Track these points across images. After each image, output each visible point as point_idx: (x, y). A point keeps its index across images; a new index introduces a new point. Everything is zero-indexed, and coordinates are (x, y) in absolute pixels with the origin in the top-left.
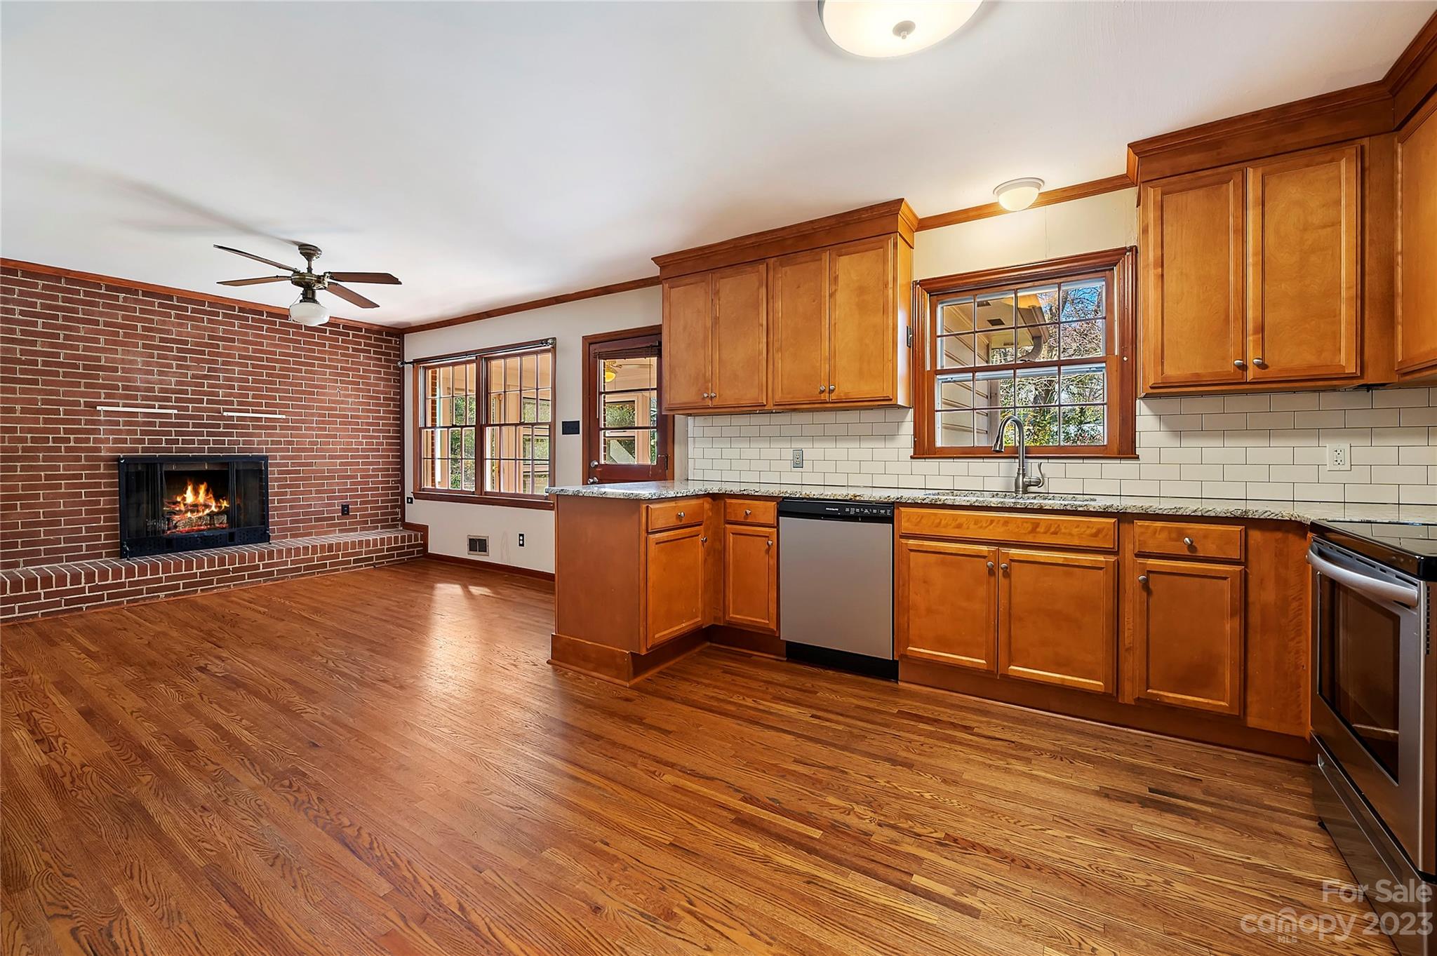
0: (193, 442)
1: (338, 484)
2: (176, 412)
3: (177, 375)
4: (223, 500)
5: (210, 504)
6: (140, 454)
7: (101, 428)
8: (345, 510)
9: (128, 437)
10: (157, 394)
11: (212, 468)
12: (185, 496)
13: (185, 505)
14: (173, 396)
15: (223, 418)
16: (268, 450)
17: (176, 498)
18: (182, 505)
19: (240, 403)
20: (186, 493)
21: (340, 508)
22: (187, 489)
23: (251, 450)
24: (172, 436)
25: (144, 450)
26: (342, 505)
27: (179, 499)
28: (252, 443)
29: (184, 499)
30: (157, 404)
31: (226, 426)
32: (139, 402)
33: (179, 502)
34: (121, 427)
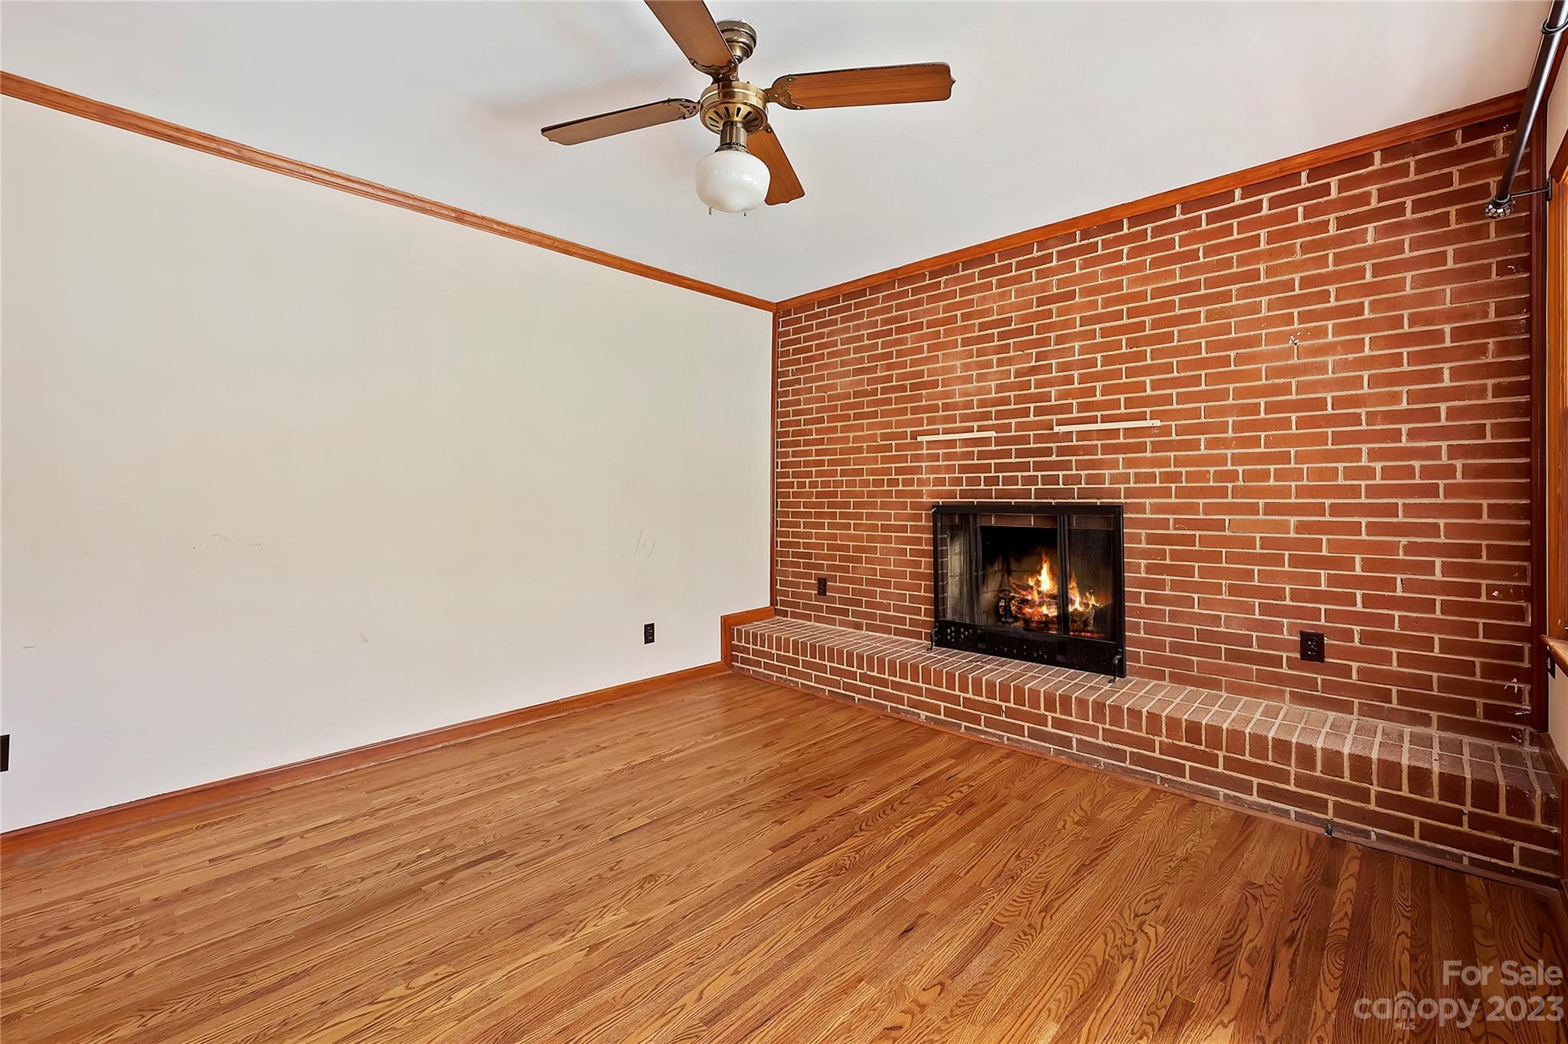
0: (1014, 481)
1: (1291, 578)
2: (993, 434)
3: (998, 376)
4: (1090, 594)
5: (1073, 598)
6: (958, 500)
7: (923, 464)
8: (1312, 647)
9: (947, 476)
10: (976, 410)
11: (1041, 525)
12: (1040, 578)
13: (1039, 593)
14: (993, 409)
15: (1056, 437)
16: (1129, 493)
17: (1028, 580)
18: (1035, 593)
19: (1082, 407)
20: (1040, 574)
21: (1298, 638)
22: (1041, 568)
23: (1099, 493)
24: (991, 472)
25: (963, 494)
26: (1302, 634)
27: (1031, 583)
28: (1100, 479)
29: (1038, 583)
30: (975, 425)
31: (1061, 451)
32: (958, 424)
33: (1032, 588)
34: (941, 463)
